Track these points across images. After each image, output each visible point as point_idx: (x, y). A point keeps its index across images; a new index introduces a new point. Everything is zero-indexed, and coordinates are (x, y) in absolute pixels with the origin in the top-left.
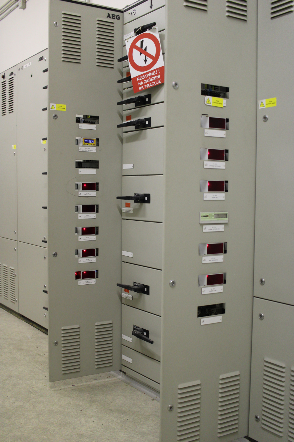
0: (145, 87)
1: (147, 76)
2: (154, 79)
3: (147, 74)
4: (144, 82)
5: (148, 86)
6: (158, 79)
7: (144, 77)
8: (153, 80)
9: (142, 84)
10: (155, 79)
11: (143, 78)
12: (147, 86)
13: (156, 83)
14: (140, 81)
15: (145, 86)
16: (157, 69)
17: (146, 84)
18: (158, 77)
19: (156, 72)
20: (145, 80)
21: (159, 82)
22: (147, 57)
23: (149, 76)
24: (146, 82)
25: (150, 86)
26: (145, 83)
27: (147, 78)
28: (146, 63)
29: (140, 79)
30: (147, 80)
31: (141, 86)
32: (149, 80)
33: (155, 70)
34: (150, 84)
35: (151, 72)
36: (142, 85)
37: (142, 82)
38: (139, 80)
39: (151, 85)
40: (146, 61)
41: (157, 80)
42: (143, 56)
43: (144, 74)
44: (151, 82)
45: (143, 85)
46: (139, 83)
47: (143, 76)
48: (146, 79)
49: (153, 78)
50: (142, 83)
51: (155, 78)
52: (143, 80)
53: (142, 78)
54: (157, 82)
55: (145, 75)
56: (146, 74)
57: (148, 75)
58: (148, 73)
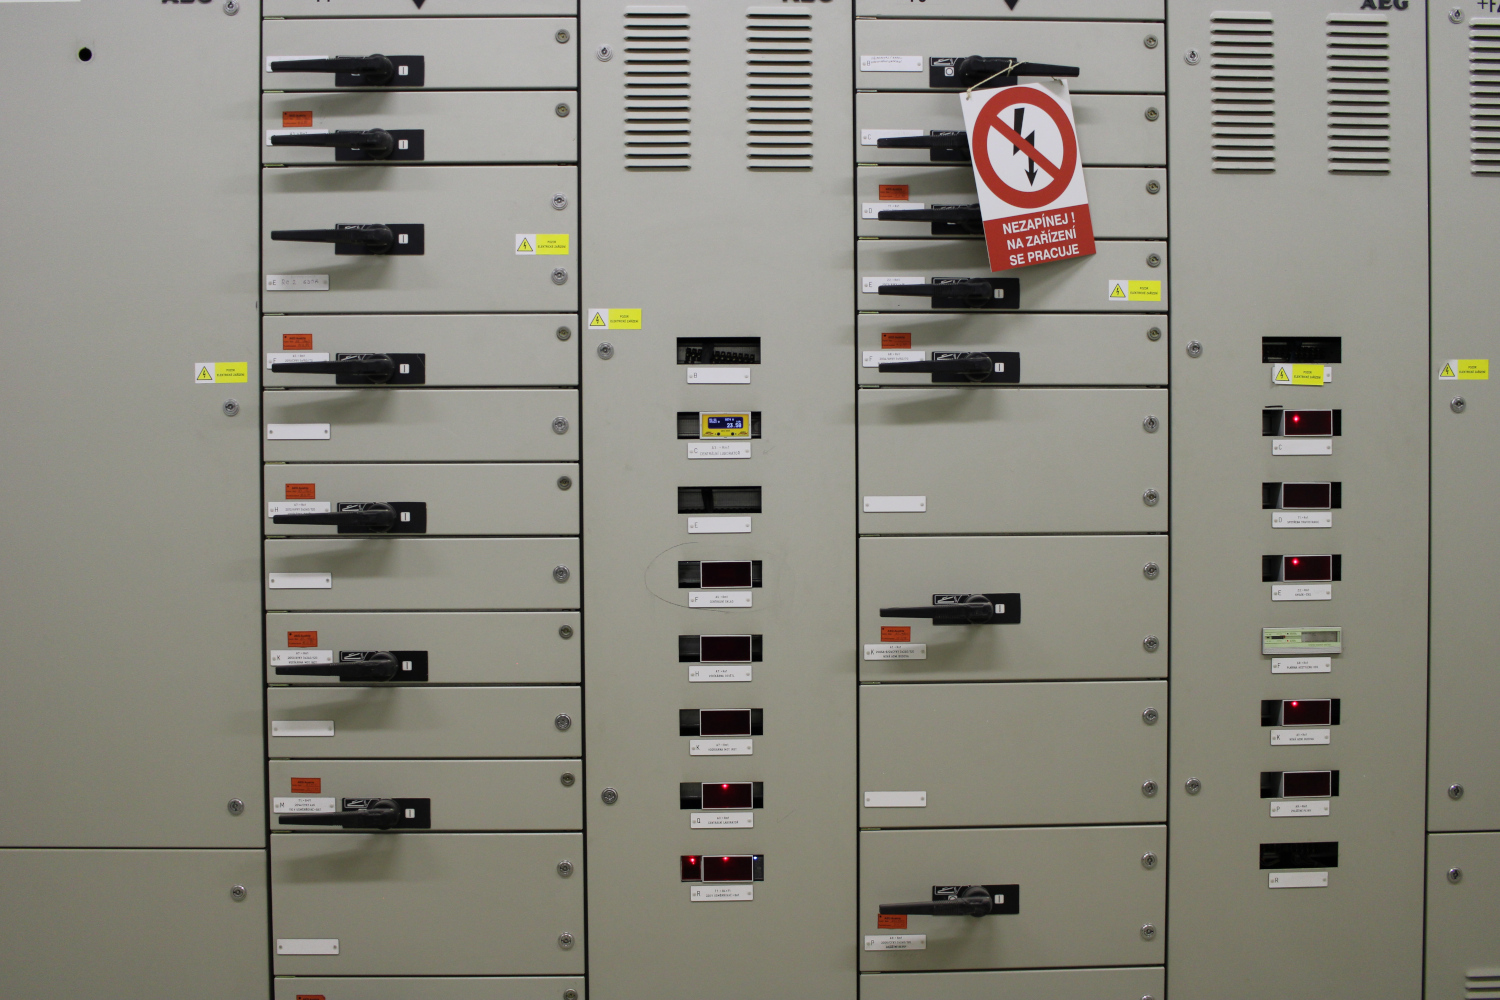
0: (1030, 258)
1: (1037, 224)
2: (1057, 237)
3: (1036, 220)
4: (1025, 242)
5: (1040, 256)
6: (1071, 241)
7: (1026, 226)
8: (1054, 240)
9: (1018, 245)
10: (1061, 239)
11: (1022, 230)
12: (1037, 256)
13: (1062, 253)
14: (1013, 236)
15: (1031, 256)
16: (1068, 210)
17: (1033, 249)
18: (1071, 234)
19: (1063, 218)
20: (1031, 237)
21: (1074, 249)
22: (1036, 167)
23: (1041, 226)
24: (1032, 242)
25: (1045, 256)
26: (1029, 245)
27: (1036, 232)
28: (1032, 181)
29: (1015, 231)
30: (1036, 237)
31: (1015, 252)
32: (1043, 239)
33: (1061, 211)
34: (1046, 251)
35: (1050, 213)
36: (1019, 250)
37: (1019, 240)
38: (1010, 232)
39: (1047, 255)
40: (1031, 175)
41: (1067, 243)
42: (1022, 158)
43: (1026, 217)
44: (1047, 246)
45: (1025, 250)
46: (1009, 242)
47: (1024, 222)
48: (1032, 232)
49: (1056, 233)
50: (1020, 243)
51: (1060, 236)
52: (1022, 236)
53: (1019, 228)
54: (1067, 250)
55: (1030, 221)
56: (1032, 216)
57: (1038, 222)
58: (1039, 215)
